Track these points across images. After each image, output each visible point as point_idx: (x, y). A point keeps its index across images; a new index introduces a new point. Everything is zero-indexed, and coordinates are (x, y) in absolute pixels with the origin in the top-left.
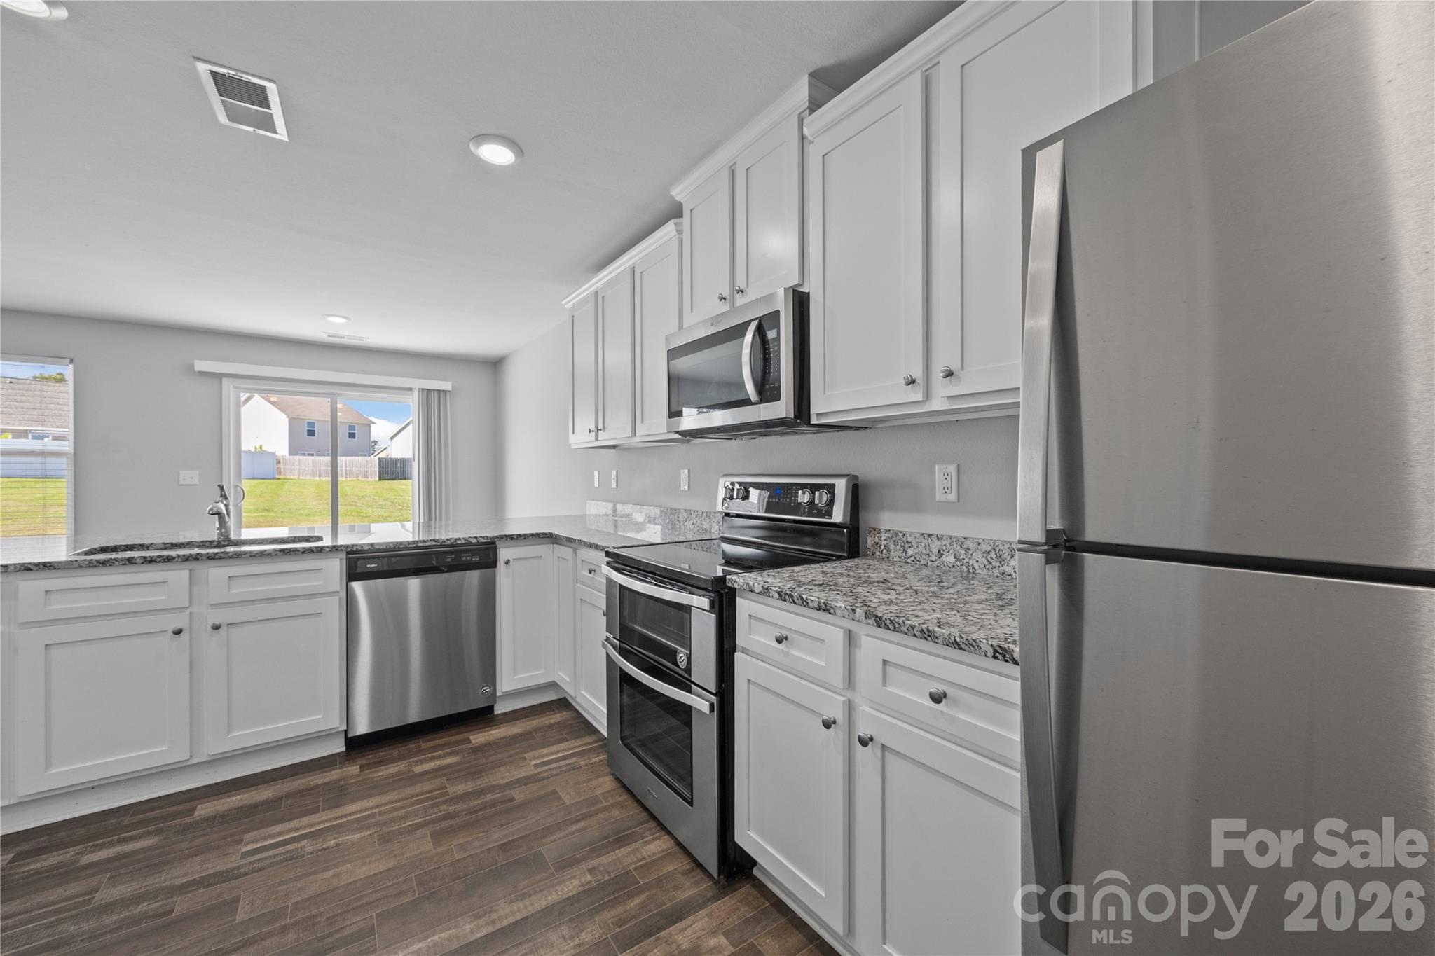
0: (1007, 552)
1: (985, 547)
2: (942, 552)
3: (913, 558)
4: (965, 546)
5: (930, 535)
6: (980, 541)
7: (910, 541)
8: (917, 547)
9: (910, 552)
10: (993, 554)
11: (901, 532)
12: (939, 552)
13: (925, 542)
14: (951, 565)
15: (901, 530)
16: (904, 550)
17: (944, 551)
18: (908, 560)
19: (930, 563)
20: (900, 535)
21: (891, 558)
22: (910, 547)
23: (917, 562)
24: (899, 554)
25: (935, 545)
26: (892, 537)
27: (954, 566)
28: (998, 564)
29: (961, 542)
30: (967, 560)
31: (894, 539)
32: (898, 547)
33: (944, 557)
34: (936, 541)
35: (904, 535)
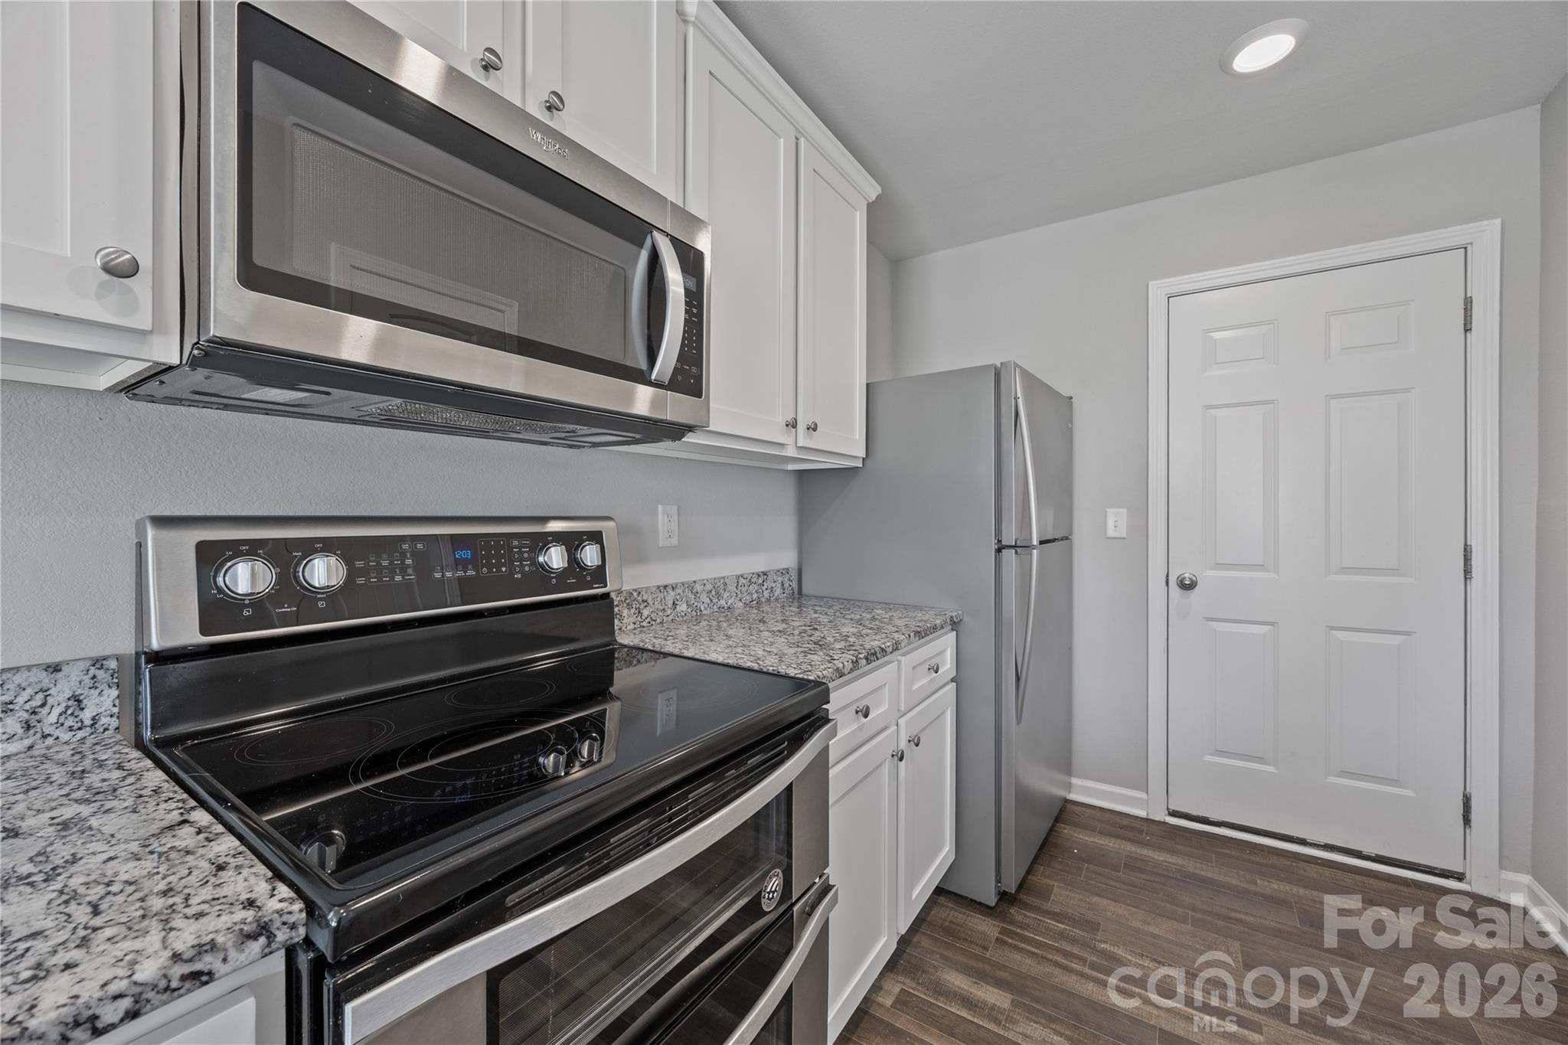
0: (722, 587)
1: (709, 587)
2: (676, 602)
3: (649, 619)
4: (695, 590)
5: (665, 587)
6: (705, 581)
7: (645, 598)
8: (654, 604)
9: (646, 612)
10: (713, 593)
11: (635, 590)
12: (674, 602)
13: (661, 595)
14: (683, 614)
15: (634, 588)
16: (639, 612)
17: (678, 600)
18: (644, 624)
19: (665, 619)
20: (635, 594)
21: (624, 628)
22: (646, 606)
23: (654, 623)
24: (632, 619)
25: (671, 596)
26: (626, 599)
27: (686, 614)
28: (717, 600)
29: (690, 586)
30: (696, 604)
31: (628, 601)
32: (633, 611)
33: (678, 607)
34: (670, 591)
35: (640, 593)
